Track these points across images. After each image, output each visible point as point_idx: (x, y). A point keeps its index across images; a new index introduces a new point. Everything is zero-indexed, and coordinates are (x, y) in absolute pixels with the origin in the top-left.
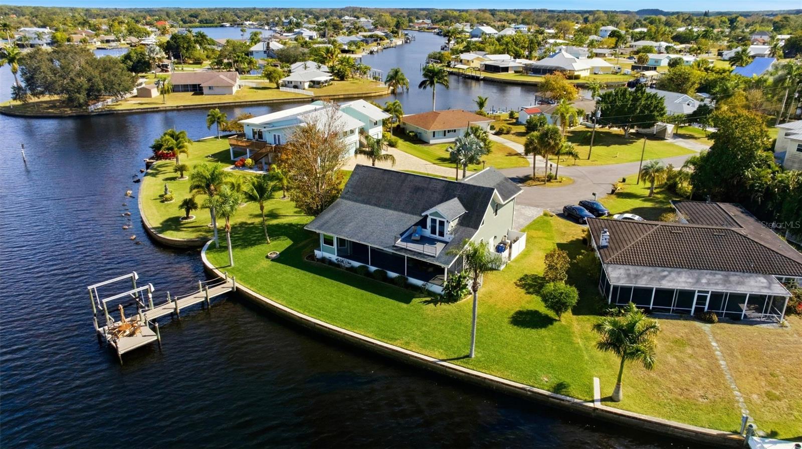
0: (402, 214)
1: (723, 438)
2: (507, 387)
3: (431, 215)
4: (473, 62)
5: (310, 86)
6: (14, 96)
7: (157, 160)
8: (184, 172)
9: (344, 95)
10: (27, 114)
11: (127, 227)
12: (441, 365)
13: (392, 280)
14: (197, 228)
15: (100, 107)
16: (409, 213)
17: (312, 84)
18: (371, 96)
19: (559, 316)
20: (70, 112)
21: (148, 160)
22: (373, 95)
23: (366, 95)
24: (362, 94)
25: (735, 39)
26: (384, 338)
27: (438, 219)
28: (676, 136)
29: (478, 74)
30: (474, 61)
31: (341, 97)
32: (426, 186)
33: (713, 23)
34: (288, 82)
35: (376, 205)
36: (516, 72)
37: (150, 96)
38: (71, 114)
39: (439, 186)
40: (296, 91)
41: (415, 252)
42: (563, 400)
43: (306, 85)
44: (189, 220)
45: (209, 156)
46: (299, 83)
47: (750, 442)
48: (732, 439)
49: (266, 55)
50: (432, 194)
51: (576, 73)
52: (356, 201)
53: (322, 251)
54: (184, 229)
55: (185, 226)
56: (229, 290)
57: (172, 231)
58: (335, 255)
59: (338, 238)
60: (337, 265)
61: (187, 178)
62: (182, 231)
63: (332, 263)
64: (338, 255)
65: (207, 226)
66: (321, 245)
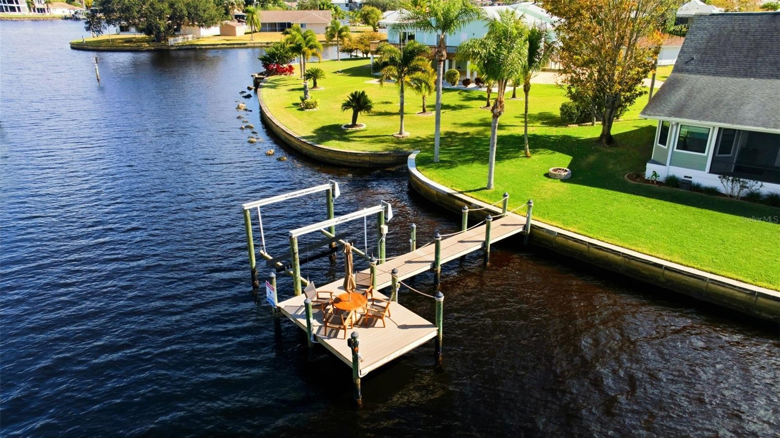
6: (87, 25)
7: (268, 76)
8: (318, 81)
10: (100, 48)
11: (255, 140)
15: (180, 41)
20: (147, 45)
21: (257, 76)
37: (235, 35)
38: (148, 48)
44: (354, 129)
45: (339, 72)
49: (348, 8)
52: (716, 74)
53: (668, 163)
54: (355, 139)
55: (355, 135)
56: (520, 229)
57: (337, 142)
58: (704, 170)
59: (726, 130)
60: (713, 191)
61: (322, 88)
62: (355, 141)
63: (697, 188)
64: (711, 172)
65: (391, 134)
66: (667, 151)
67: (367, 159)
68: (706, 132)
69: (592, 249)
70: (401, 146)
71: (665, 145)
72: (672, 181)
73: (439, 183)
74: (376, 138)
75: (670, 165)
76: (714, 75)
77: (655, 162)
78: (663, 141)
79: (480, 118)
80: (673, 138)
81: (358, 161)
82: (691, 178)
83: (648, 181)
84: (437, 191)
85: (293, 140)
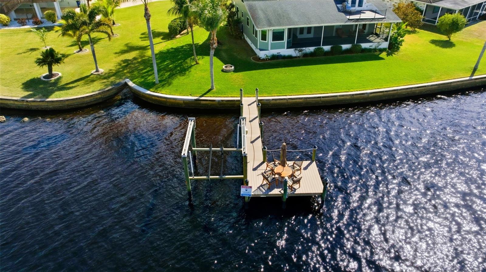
12: (475, 79)
13: (347, 51)
14: (85, 79)
19: (449, 38)
41: (369, 19)
44: (56, 78)
53: (269, 49)
56: (256, 104)
58: (285, 48)
60: (290, 57)
63: (284, 57)
64: (288, 48)
65: (92, 74)
66: (267, 44)
67: (99, 96)
68: (283, 31)
70: (110, 80)
71: (266, 40)
72: (274, 57)
75: (271, 49)
77: (263, 50)
78: (263, 38)
80: (270, 36)
81: (93, 100)
82: (280, 53)
83: (262, 59)
84: (184, 100)
85: (12, 102)
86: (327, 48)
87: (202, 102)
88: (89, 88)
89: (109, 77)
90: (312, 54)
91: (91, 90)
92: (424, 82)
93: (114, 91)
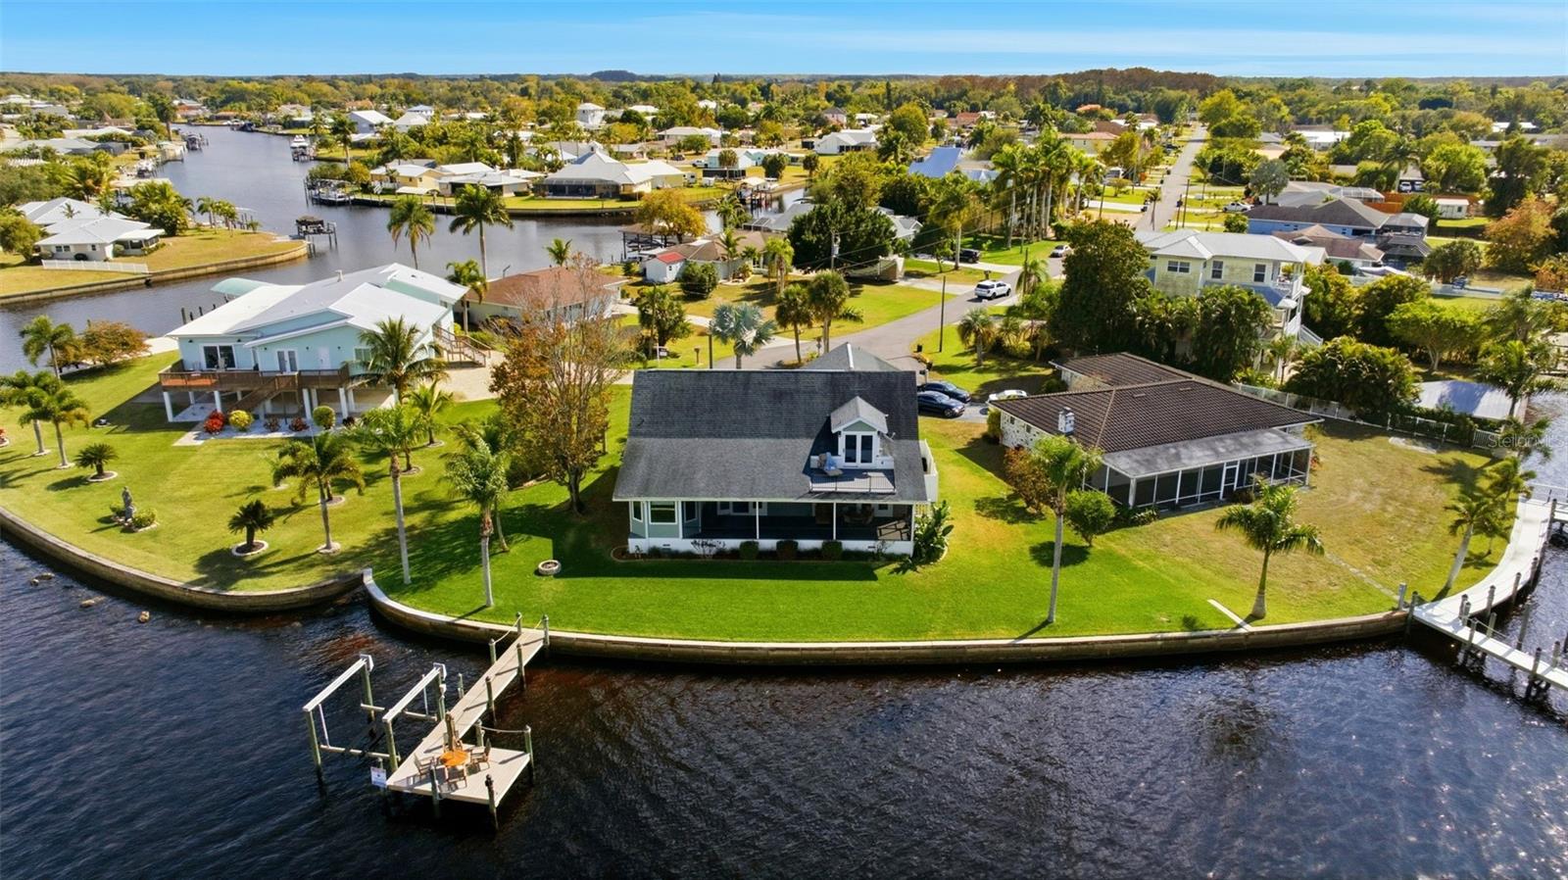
0: (772, 441)
1: (1388, 620)
2: (1128, 644)
3: (845, 430)
4: (421, 180)
5: (116, 254)
9: (216, 265)
12: (1025, 645)
13: (814, 553)
14: (301, 561)
16: (785, 437)
17: (122, 248)
18: (275, 263)
19: (1090, 542)
22: (277, 259)
23: (263, 262)
24: (256, 259)
25: (807, 120)
26: (905, 635)
27: (859, 435)
28: (908, 275)
29: (440, 202)
30: (424, 178)
31: (210, 269)
32: (792, 387)
33: (741, 94)
34: (59, 248)
35: (710, 435)
36: (518, 194)
39: (818, 383)
40: (82, 265)
41: (856, 493)
42: (1208, 637)
43: (109, 251)
44: (255, 553)
45: (97, 422)
46: (90, 249)
47: (1415, 614)
48: (1398, 618)
50: (811, 398)
51: (636, 190)
52: (667, 436)
53: (647, 536)
54: (270, 570)
55: (266, 562)
56: (540, 645)
57: (249, 580)
58: (678, 537)
59: (687, 503)
60: (689, 555)
61: (116, 474)
62: (273, 573)
63: (675, 555)
64: (684, 537)
65: (317, 552)
66: (643, 525)
67: (307, 595)
68: (671, 505)
69: (609, 645)
70: (341, 567)
71: (640, 519)
72: (655, 552)
73: (428, 611)
74: (301, 562)
75: (649, 537)
76: (666, 437)
77: (636, 536)
78: (638, 515)
79: (412, 494)
80: (646, 512)
82: (669, 546)
83: (633, 556)
84: (431, 621)
85: (170, 589)
86: (768, 544)
87: (460, 629)
88: (296, 579)
89: (341, 561)
90: (734, 553)
91: (296, 584)
92: (881, 639)
93: (334, 589)
